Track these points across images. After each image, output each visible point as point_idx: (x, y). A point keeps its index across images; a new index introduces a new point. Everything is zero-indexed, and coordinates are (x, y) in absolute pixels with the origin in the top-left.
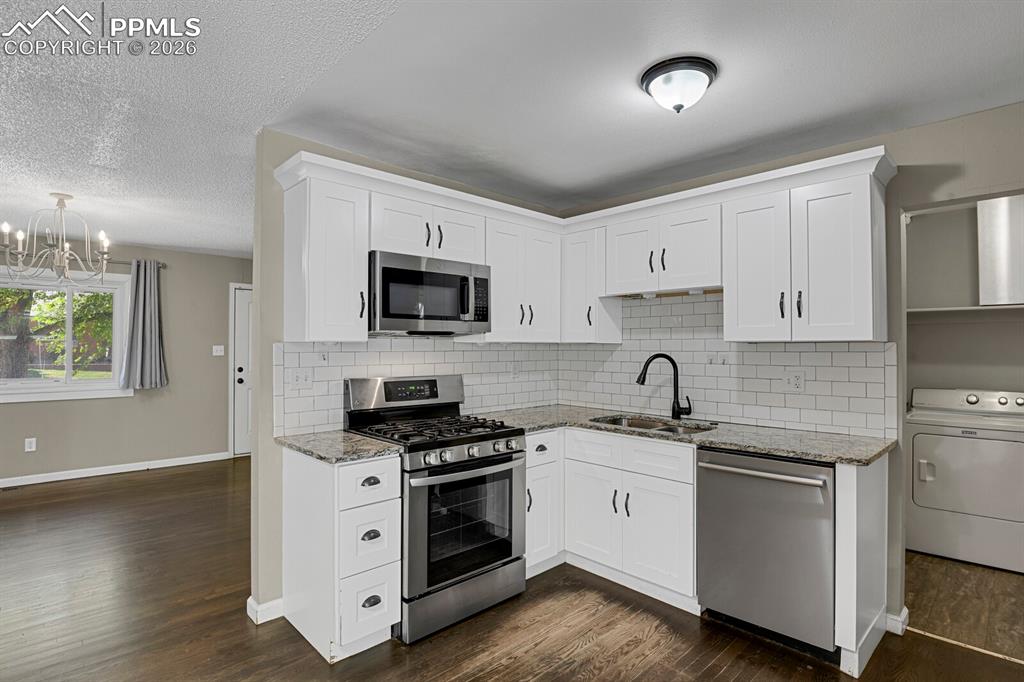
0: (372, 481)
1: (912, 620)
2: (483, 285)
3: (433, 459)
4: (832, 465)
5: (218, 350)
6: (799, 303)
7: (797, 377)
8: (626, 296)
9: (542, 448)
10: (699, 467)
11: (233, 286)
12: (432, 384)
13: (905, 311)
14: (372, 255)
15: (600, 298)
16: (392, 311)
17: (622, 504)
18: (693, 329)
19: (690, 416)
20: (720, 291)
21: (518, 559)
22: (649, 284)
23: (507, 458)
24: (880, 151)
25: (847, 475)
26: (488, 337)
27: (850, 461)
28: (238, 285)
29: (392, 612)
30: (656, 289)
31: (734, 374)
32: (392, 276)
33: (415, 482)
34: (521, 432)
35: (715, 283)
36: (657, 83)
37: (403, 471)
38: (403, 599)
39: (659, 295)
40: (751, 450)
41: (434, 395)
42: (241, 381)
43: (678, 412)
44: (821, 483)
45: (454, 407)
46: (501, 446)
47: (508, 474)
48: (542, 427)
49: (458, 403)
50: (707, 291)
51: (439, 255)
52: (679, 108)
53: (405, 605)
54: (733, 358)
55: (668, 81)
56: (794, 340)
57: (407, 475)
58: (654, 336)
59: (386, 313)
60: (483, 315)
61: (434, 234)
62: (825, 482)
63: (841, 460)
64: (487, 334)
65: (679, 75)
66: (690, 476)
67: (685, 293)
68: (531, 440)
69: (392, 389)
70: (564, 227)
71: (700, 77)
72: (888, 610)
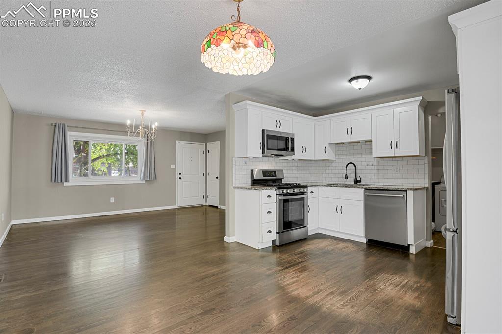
0: (269, 196)
1: (435, 243)
2: (292, 139)
3: (285, 191)
4: (406, 191)
5: (172, 166)
6: (396, 144)
7: (397, 169)
8: (338, 143)
9: (312, 192)
10: (365, 195)
11: (177, 141)
12: (275, 172)
13: (431, 148)
14: (263, 131)
15: (329, 144)
16: (269, 148)
17: (339, 210)
18: (362, 154)
19: (361, 183)
20: (371, 141)
21: (305, 227)
22: (346, 139)
23: (303, 194)
24: (420, 98)
25: (410, 193)
26: (293, 157)
27: (411, 189)
28: (179, 141)
29: (274, 236)
30: (349, 141)
31: (376, 168)
32: (269, 137)
33: (281, 198)
34: (306, 186)
35: (369, 138)
36: (354, 82)
37: (277, 195)
38: (277, 233)
39: (350, 143)
40: (382, 188)
41: (276, 176)
42: (180, 178)
43: (356, 182)
44: (402, 196)
45: (280, 180)
46: (302, 190)
47: (303, 199)
48: (312, 186)
49: (281, 179)
50: (366, 141)
51: (280, 130)
52: (360, 89)
53: (278, 234)
54: (375, 163)
55: (357, 82)
56: (395, 155)
57: (278, 196)
58: (347, 157)
59: (267, 149)
60: (293, 150)
61: (278, 124)
62: (404, 196)
63: (408, 189)
64: (293, 156)
65: (360, 80)
66: (362, 198)
67: (359, 142)
68: (310, 189)
69: (265, 173)
70: (316, 120)
71: (366, 81)
72: (426, 240)
